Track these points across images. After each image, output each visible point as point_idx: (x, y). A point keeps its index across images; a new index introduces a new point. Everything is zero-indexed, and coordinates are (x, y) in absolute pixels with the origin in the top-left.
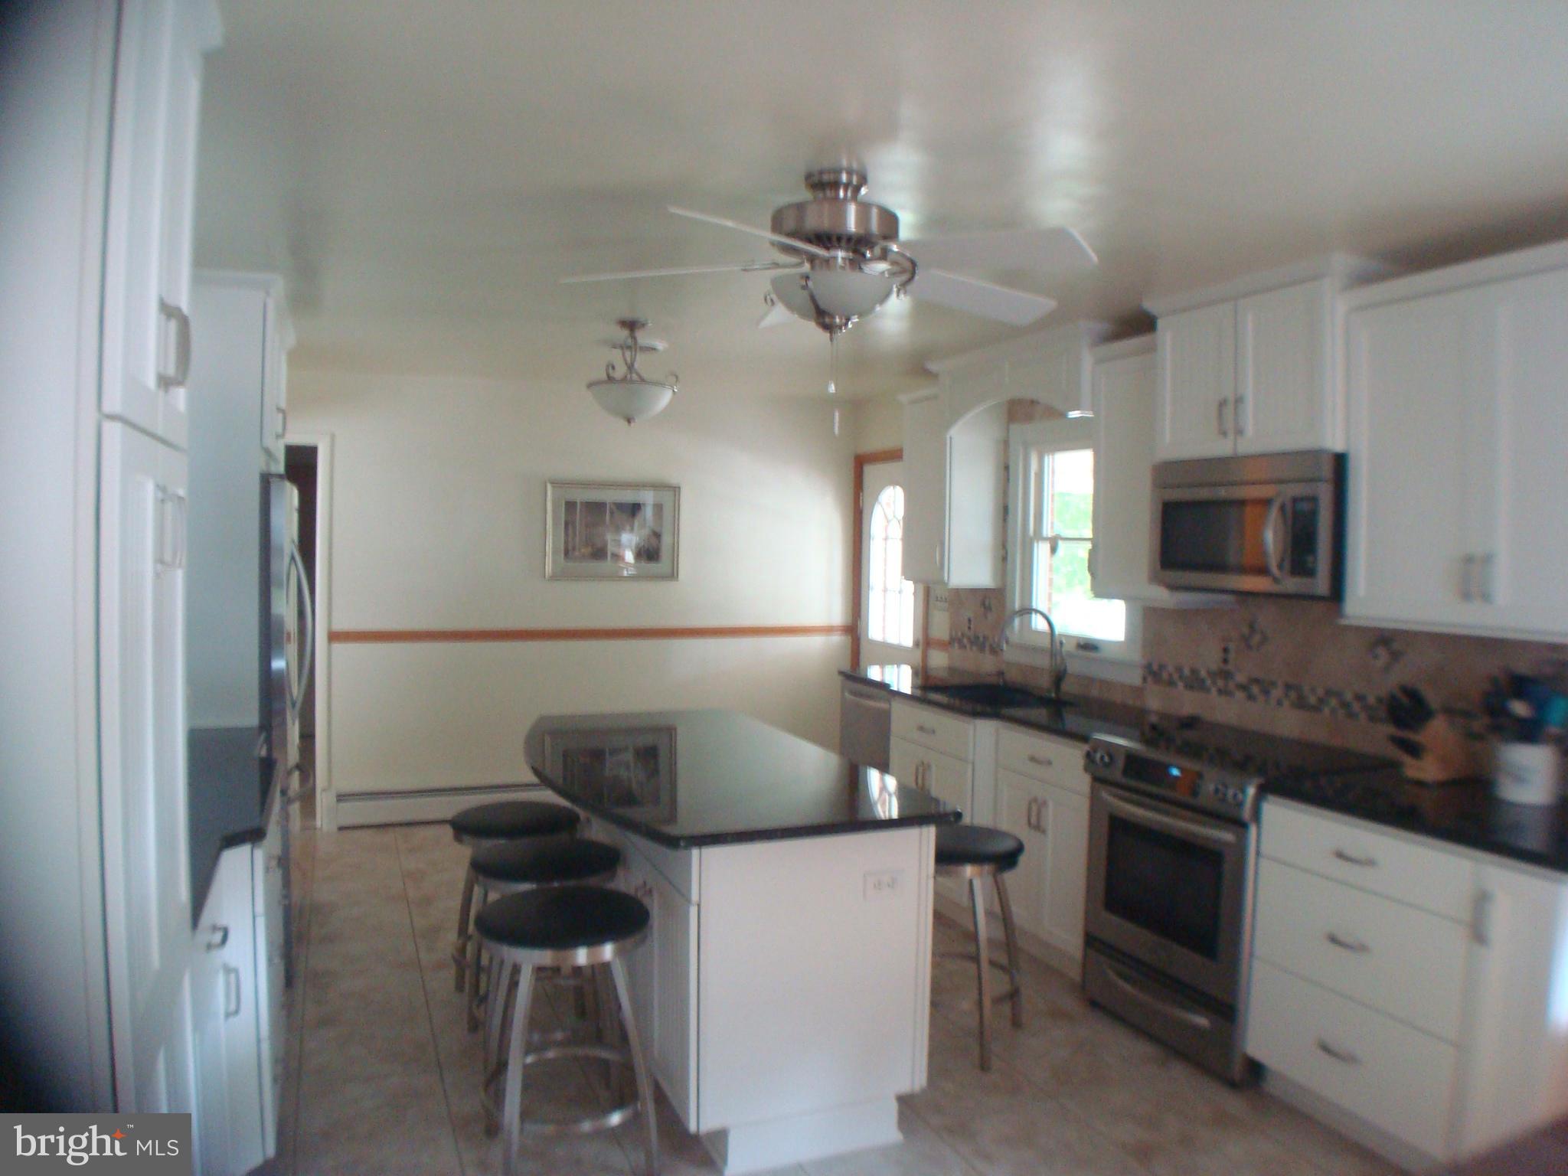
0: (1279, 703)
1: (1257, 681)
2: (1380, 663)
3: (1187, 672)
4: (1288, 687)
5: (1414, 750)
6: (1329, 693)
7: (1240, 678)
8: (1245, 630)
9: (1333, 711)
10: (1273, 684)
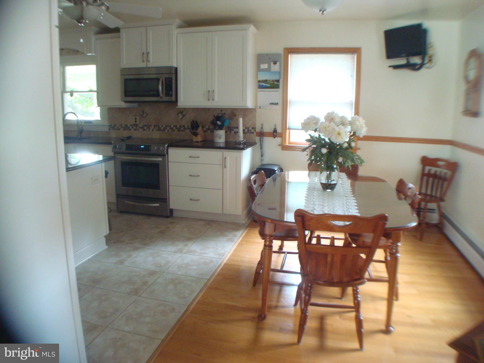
0: (153, 130)
1: (145, 126)
2: (180, 118)
3: (123, 125)
4: (155, 126)
5: (196, 134)
6: (166, 126)
7: (141, 125)
8: (141, 113)
9: (168, 130)
10: (151, 126)
